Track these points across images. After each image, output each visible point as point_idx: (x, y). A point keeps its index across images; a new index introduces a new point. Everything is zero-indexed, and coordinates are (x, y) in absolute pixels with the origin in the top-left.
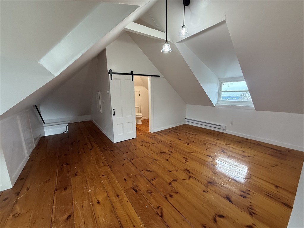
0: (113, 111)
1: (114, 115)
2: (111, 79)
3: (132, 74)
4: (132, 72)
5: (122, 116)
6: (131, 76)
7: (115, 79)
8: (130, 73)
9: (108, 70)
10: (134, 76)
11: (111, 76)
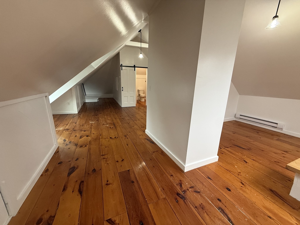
0: (122, 88)
1: (123, 91)
2: (122, 70)
3: (134, 67)
4: (135, 65)
5: (127, 92)
6: (134, 68)
7: (124, 69)
8: (133, 66)
9: (120, 64)
10: (136, 68)
11: (122, 68)
